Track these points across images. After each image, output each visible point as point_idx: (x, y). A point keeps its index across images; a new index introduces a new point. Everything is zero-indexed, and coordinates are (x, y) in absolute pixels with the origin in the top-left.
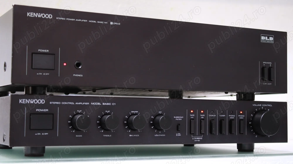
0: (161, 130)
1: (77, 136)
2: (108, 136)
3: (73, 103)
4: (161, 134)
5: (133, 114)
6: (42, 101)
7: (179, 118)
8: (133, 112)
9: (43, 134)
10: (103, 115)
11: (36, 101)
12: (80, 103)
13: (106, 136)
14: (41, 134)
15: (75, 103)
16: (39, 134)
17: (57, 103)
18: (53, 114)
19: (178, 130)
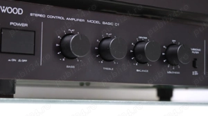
0: (175, 65)
1: (67, 67)
2: (110, 69)
3: (63, 18)
4: (175, 71)
5: (141, 41)
6: (19, 11)
7: (195, 51)
8: (141, 37)
9: (19, 61)
10: (103, 39)
11: (10, 10)
12: (72, 19)
13: (107, 69)
14: (17, 60)
15: (65, 18)
16: (14, 60)
17: (41, 16)
18: (35, 32)
19: (194, 66)
